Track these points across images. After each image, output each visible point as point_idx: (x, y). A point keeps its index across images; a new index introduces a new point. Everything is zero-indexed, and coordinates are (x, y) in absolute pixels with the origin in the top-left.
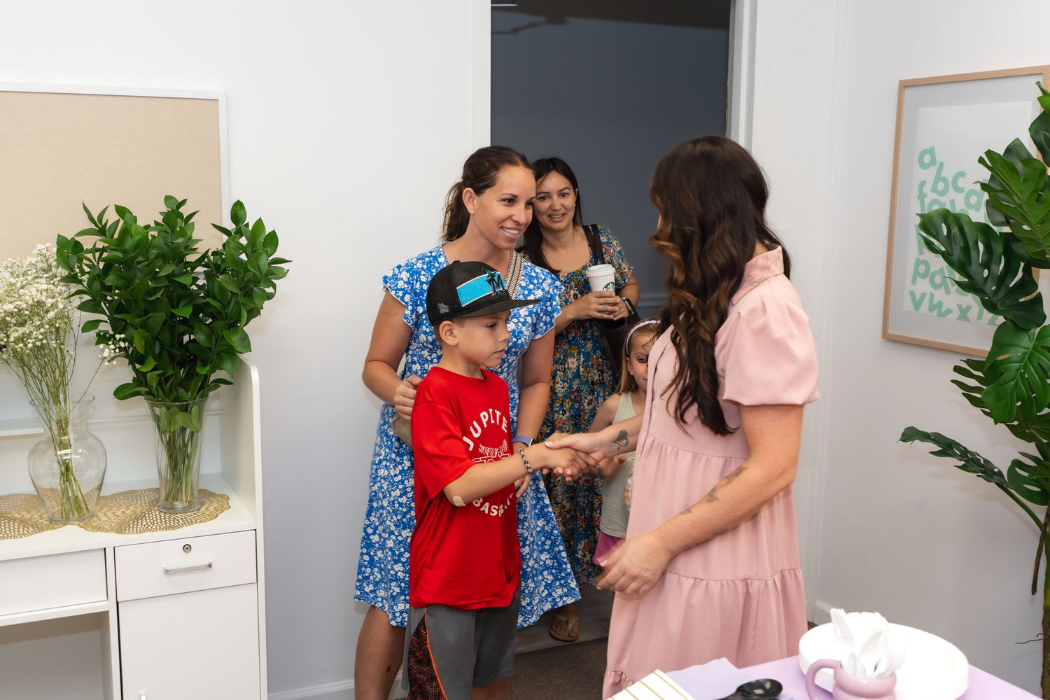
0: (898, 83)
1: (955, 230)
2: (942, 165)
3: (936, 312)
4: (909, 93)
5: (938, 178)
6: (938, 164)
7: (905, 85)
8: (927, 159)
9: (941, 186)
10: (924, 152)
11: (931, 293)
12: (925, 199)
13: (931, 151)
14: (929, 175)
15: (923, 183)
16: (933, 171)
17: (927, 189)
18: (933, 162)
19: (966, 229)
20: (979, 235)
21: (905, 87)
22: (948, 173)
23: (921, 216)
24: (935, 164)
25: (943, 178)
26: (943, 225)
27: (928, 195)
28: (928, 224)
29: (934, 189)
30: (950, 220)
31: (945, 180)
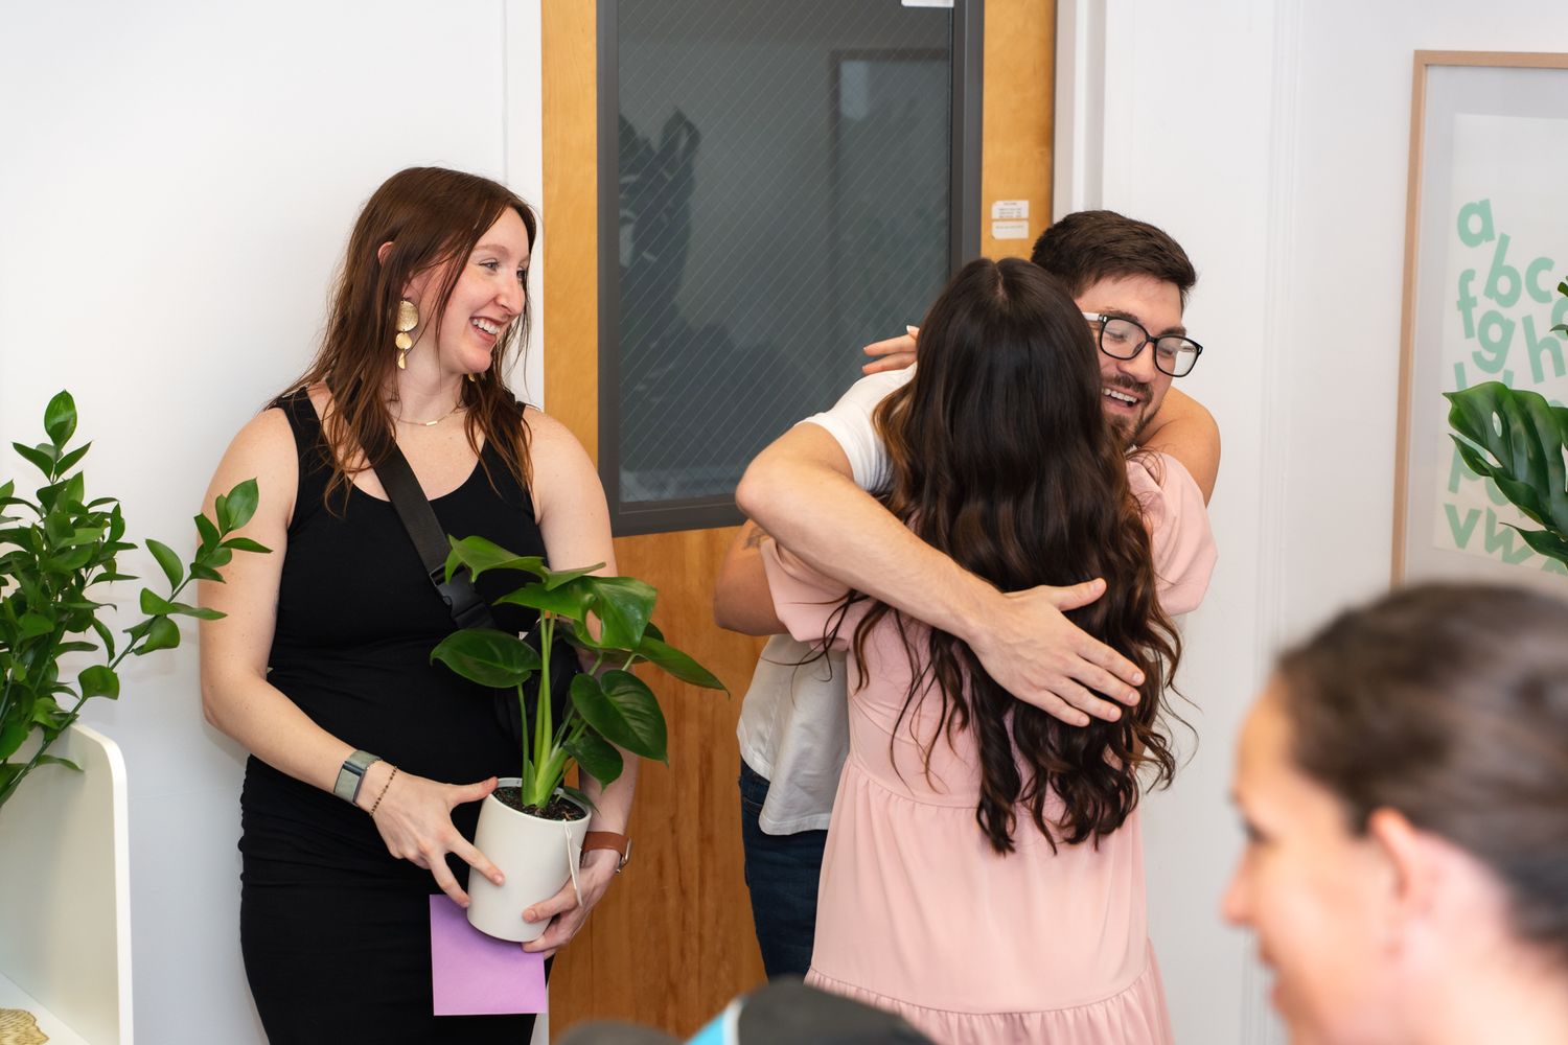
0: (1412, 54)
1: (1517, 426)
2: (1504, 241)
3: (1500, 551)
4: (1436, 78)
5: (1499, 268)
6: (1497, 236)
7: (1426, 61)
8: (1475, 224)
9: (1504, 285)
10: (1468, 210)
11: (1489, 511)
12: (1474, 310)
13: (1483, 209)
14: (1480, 258)
15: (1468, 276)
16: (1488, 249)
17: (1476, 288)
18: (1487, 233)
19: (1539, 423)
20: (1563, 433)
21: (1427, 65)
22: (1519, 260)
23: (1452, 397)
24: (1493, 238)
25: (1508, 267)
26: (1495, 416)
27: (1479, 301)
28: (1465, 415)
29: (1491, 290)
30: (1509, 405)
31: (1512, 273)
